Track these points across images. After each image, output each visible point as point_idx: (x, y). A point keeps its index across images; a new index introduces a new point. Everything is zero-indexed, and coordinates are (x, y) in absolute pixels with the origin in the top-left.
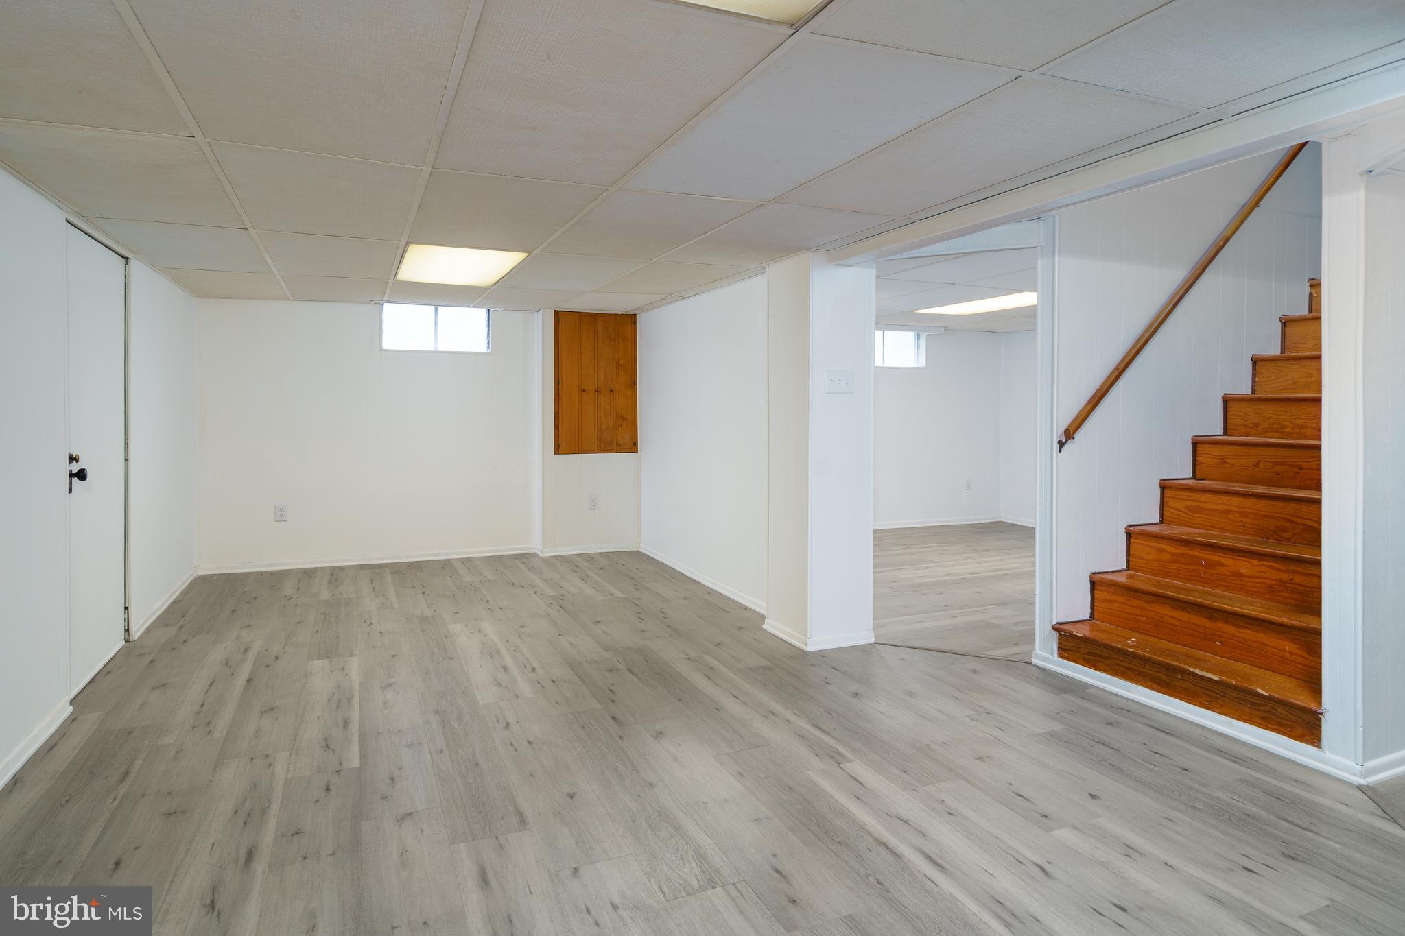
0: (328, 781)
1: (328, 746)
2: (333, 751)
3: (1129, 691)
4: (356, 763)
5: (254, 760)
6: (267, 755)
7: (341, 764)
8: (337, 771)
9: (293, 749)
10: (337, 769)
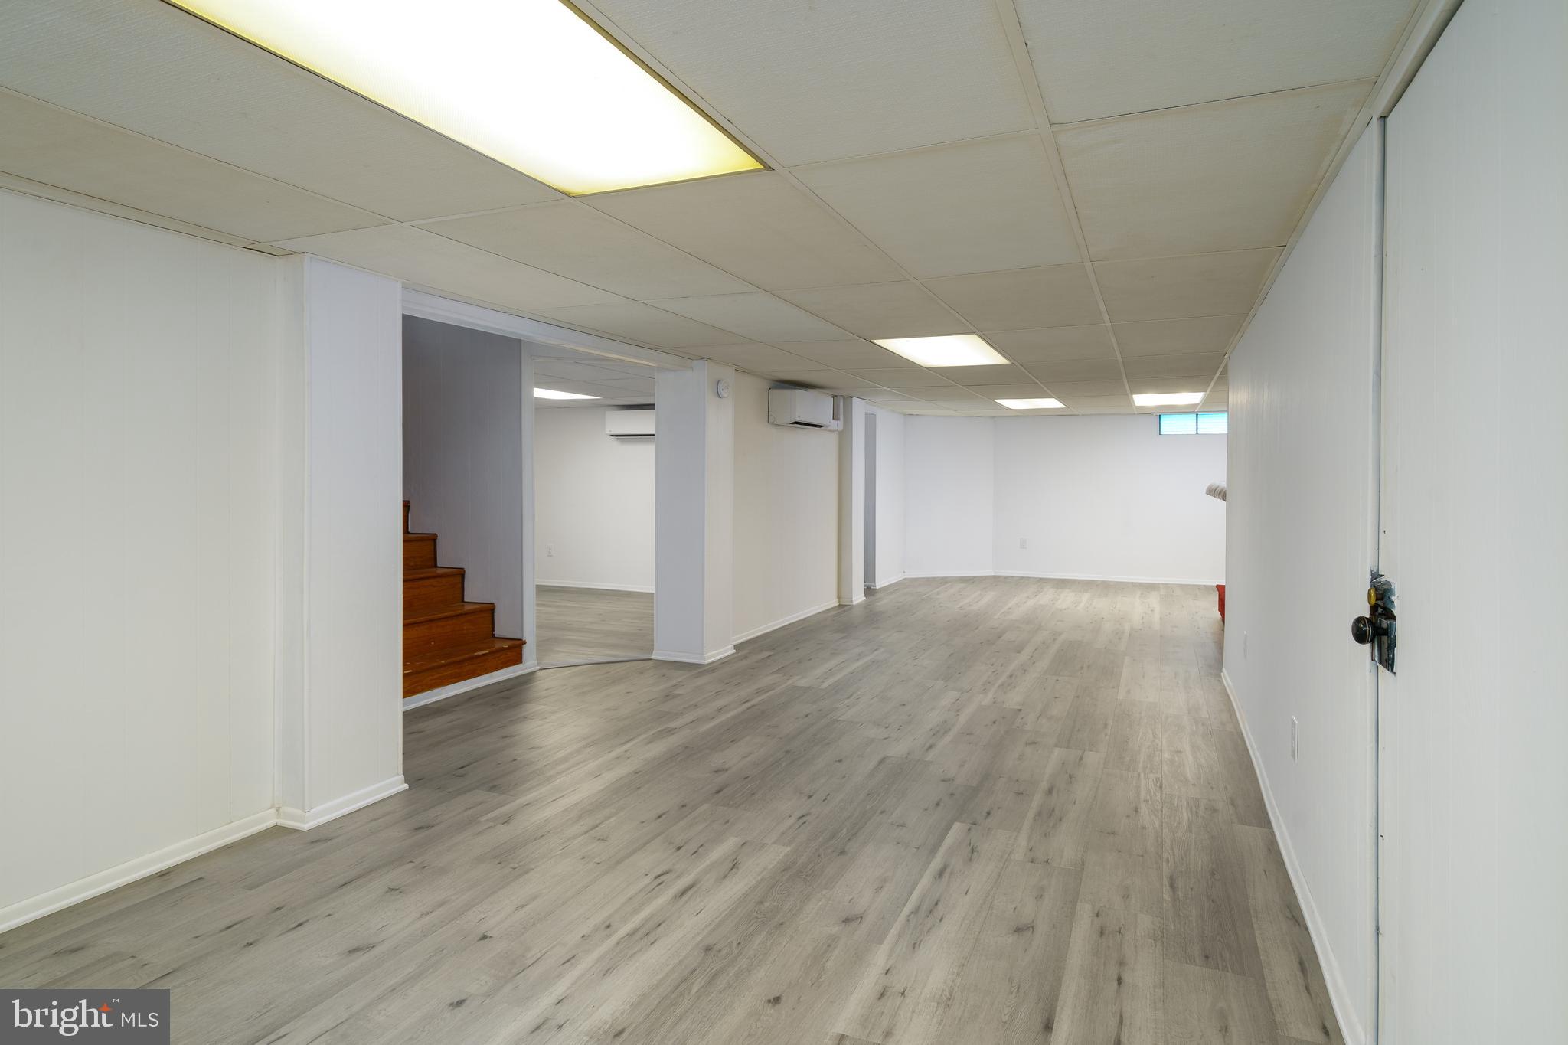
0: (985, 819)
1: (973, 851)
2: (970, 844)
3: (441, 694)
4: (957, 826)
5: (1046, 860)
6: (1032, 862)
7: (969, 830)
8: (975, 824)
9: (1006, 860)
10: (974, 826)
